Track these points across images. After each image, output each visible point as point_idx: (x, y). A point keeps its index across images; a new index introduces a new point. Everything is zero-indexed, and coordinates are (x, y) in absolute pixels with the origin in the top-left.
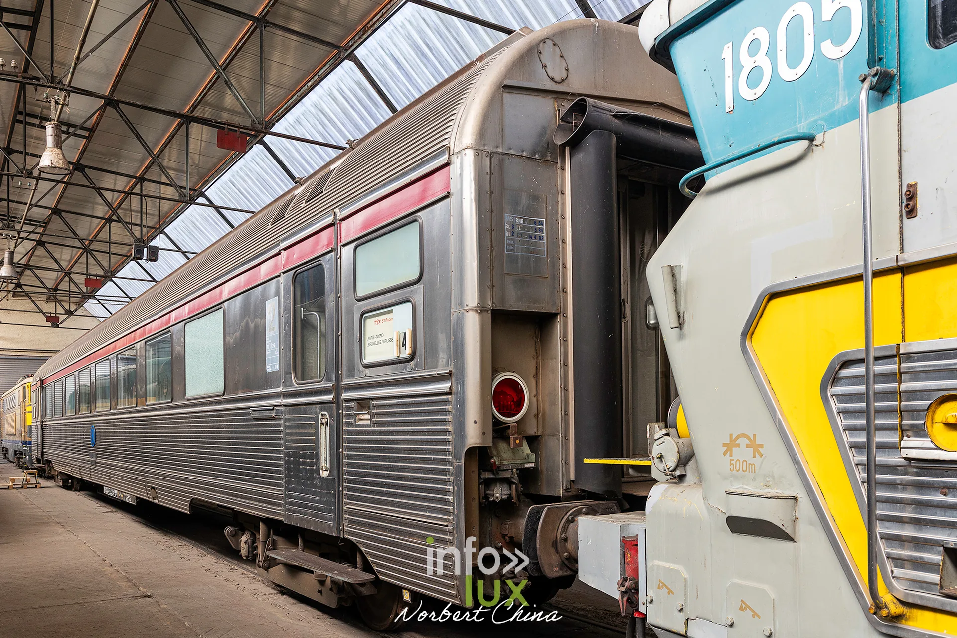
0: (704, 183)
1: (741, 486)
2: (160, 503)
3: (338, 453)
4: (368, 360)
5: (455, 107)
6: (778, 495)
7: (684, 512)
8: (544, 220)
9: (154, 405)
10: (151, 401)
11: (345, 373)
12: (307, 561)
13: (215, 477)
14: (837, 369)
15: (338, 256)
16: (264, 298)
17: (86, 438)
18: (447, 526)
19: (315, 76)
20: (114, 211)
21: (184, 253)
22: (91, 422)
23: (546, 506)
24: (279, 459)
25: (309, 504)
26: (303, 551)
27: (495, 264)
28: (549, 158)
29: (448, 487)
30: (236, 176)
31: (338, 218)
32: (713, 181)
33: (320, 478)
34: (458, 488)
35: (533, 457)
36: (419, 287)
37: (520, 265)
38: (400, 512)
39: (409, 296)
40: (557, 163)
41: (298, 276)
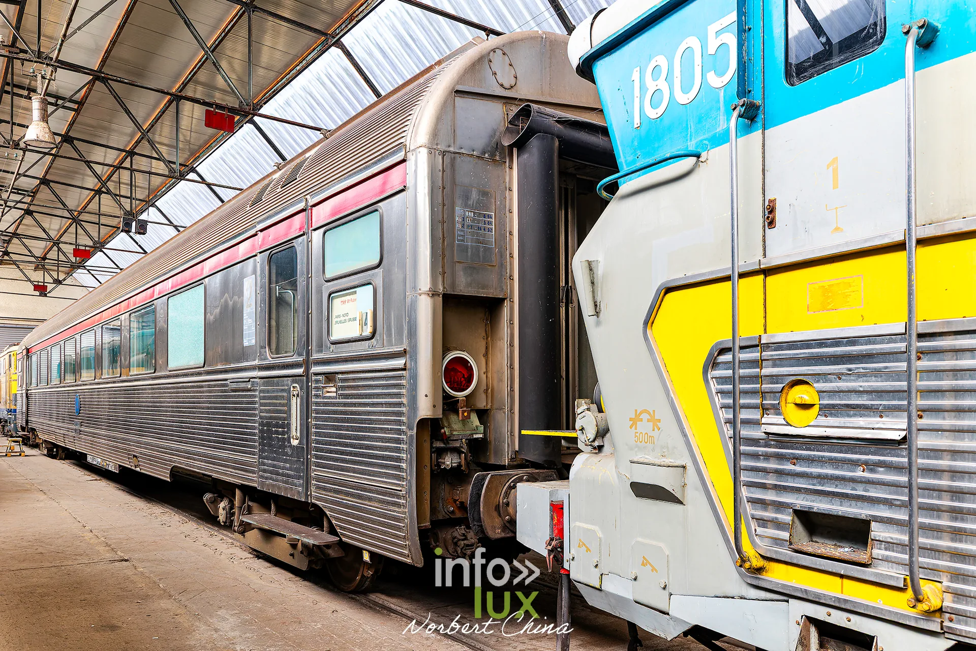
0: (618, 189)
1: (643, 455)
2: (142, 471)
3: (307, 423)
4: (335, 337)
5: (412, 108)
6: (670, 464)
7: (600, 479)
8: (493, 214)
9: (137, 375)
10: (134, 371)
11: (314, 348)
12: (278, 525)
13: (195, 445)
14: (715, 355)
15: (309, 240)
16: (242, 276)
17: (71, 407)
18: (401, 491)
19: (303, 60)
20: (104, 184)
21: (176, 227)
22: (76, 392)
23: (490, 473)
24: (254, 428)
25: (281, 471)
26: (276, 516)
27: (447, 253)
28: (498, 157)
29: (403, 455)
30: (228, 154)
31: (309, 204)
32: (625, 187)
33: (291, 446)
34: (411, 456)
35: (482, 428)
36: (379, 271)
37: (469, 254)
38: (361, 478)
39: (370, 280)
40: (506, 162)
41: (273, 256)
